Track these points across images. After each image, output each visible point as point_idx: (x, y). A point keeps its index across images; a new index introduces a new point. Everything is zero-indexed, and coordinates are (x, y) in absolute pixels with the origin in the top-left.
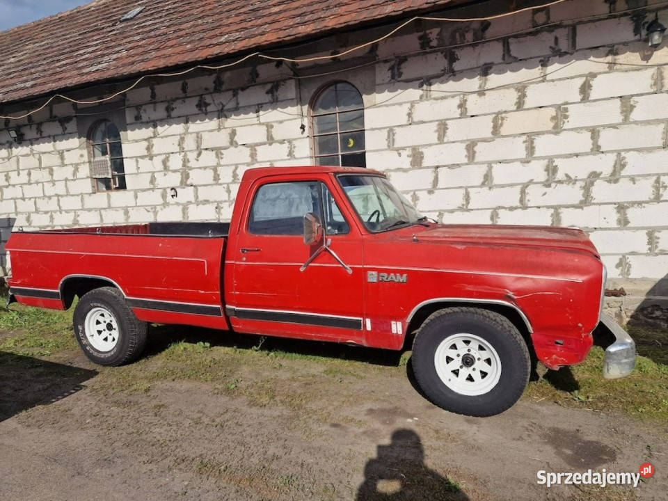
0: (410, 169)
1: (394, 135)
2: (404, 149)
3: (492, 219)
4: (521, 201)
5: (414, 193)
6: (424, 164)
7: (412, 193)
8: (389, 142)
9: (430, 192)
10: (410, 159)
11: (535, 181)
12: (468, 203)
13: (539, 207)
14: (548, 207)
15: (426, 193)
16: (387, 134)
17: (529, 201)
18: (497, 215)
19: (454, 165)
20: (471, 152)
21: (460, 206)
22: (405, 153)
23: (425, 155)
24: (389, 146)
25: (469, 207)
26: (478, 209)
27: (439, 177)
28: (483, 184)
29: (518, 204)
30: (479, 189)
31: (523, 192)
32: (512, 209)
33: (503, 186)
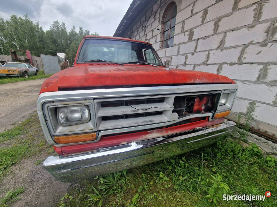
0: (187, 42)
1: (184, 24)
2: (186, 31)
3: (218, 71)
4: (240, 58)
5: (187, 55)
6: (193, 39)
7: (186, 55)
8: (182, 29)
9: (193, 54)
10: (188, 36)
11: (254, 42)
12: (208, 60)
13: (252, 64)
14: (259, 64)
15: (190, 54)
16: (182, 24)
17: (245, 58)
18: (221, 68)
19: (206, 37)
20: (217, 26)
21: (204, 62)
22: (187, 33)
23: (195, 33)
24: (182, 31)
25: (208, 63)
26: (212, 64)
27: (198, 45)
28: (218, 47)
29: (237, 61)
30: (215, 51)
31: (243, 52)
32: (231, 64)
33: (229, 48)
